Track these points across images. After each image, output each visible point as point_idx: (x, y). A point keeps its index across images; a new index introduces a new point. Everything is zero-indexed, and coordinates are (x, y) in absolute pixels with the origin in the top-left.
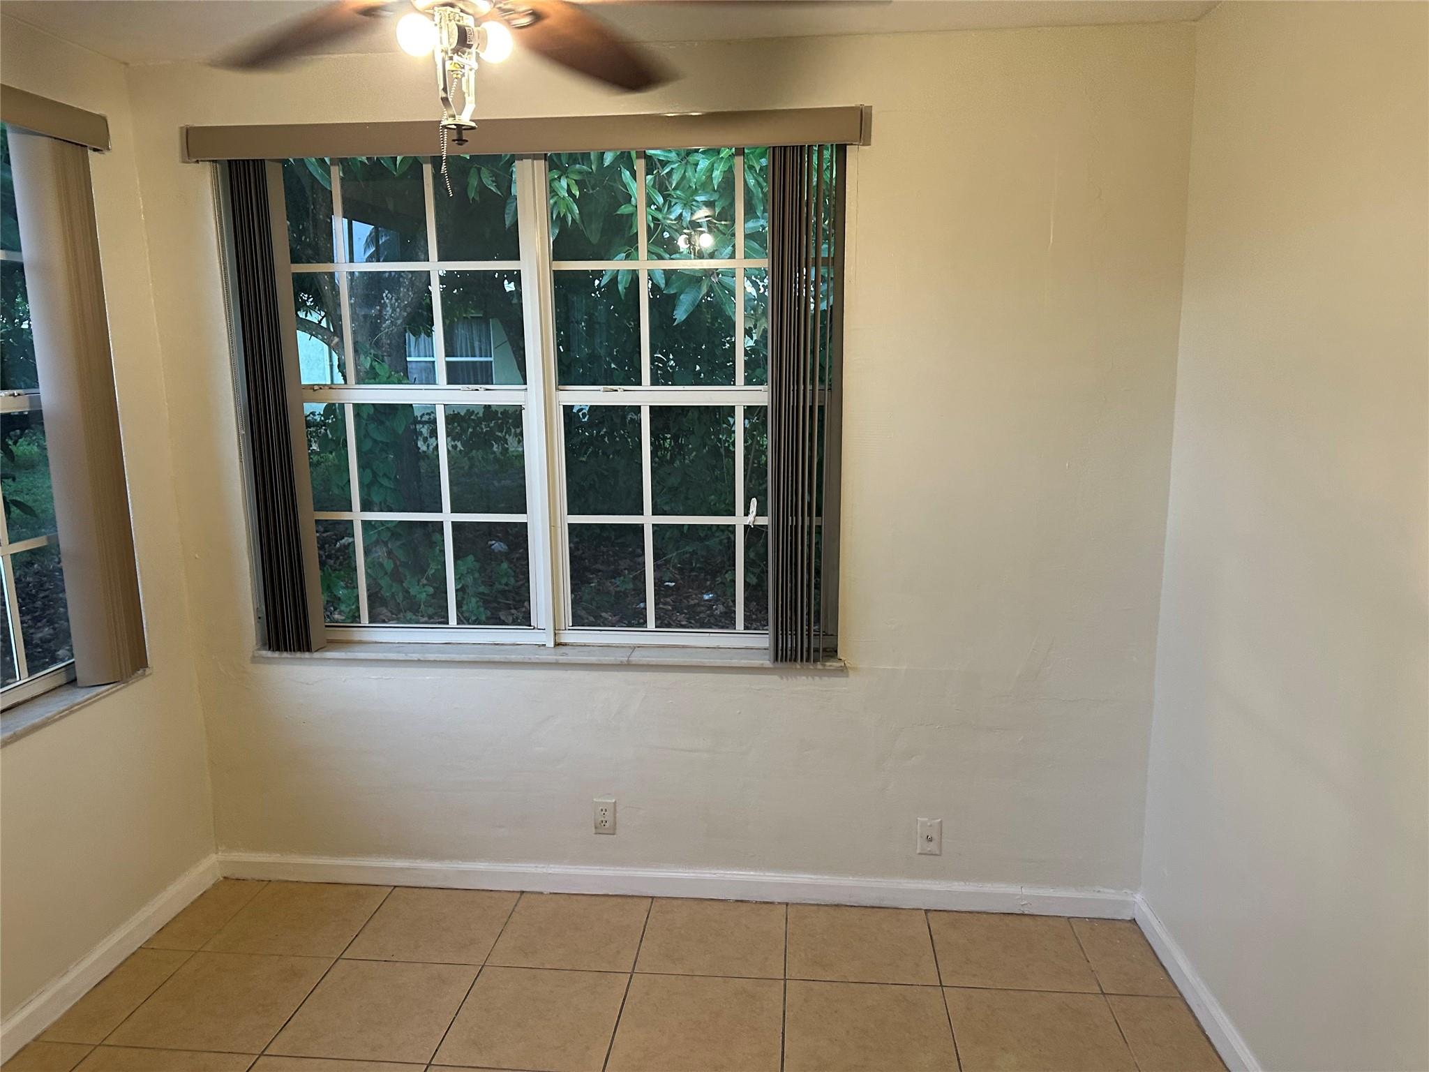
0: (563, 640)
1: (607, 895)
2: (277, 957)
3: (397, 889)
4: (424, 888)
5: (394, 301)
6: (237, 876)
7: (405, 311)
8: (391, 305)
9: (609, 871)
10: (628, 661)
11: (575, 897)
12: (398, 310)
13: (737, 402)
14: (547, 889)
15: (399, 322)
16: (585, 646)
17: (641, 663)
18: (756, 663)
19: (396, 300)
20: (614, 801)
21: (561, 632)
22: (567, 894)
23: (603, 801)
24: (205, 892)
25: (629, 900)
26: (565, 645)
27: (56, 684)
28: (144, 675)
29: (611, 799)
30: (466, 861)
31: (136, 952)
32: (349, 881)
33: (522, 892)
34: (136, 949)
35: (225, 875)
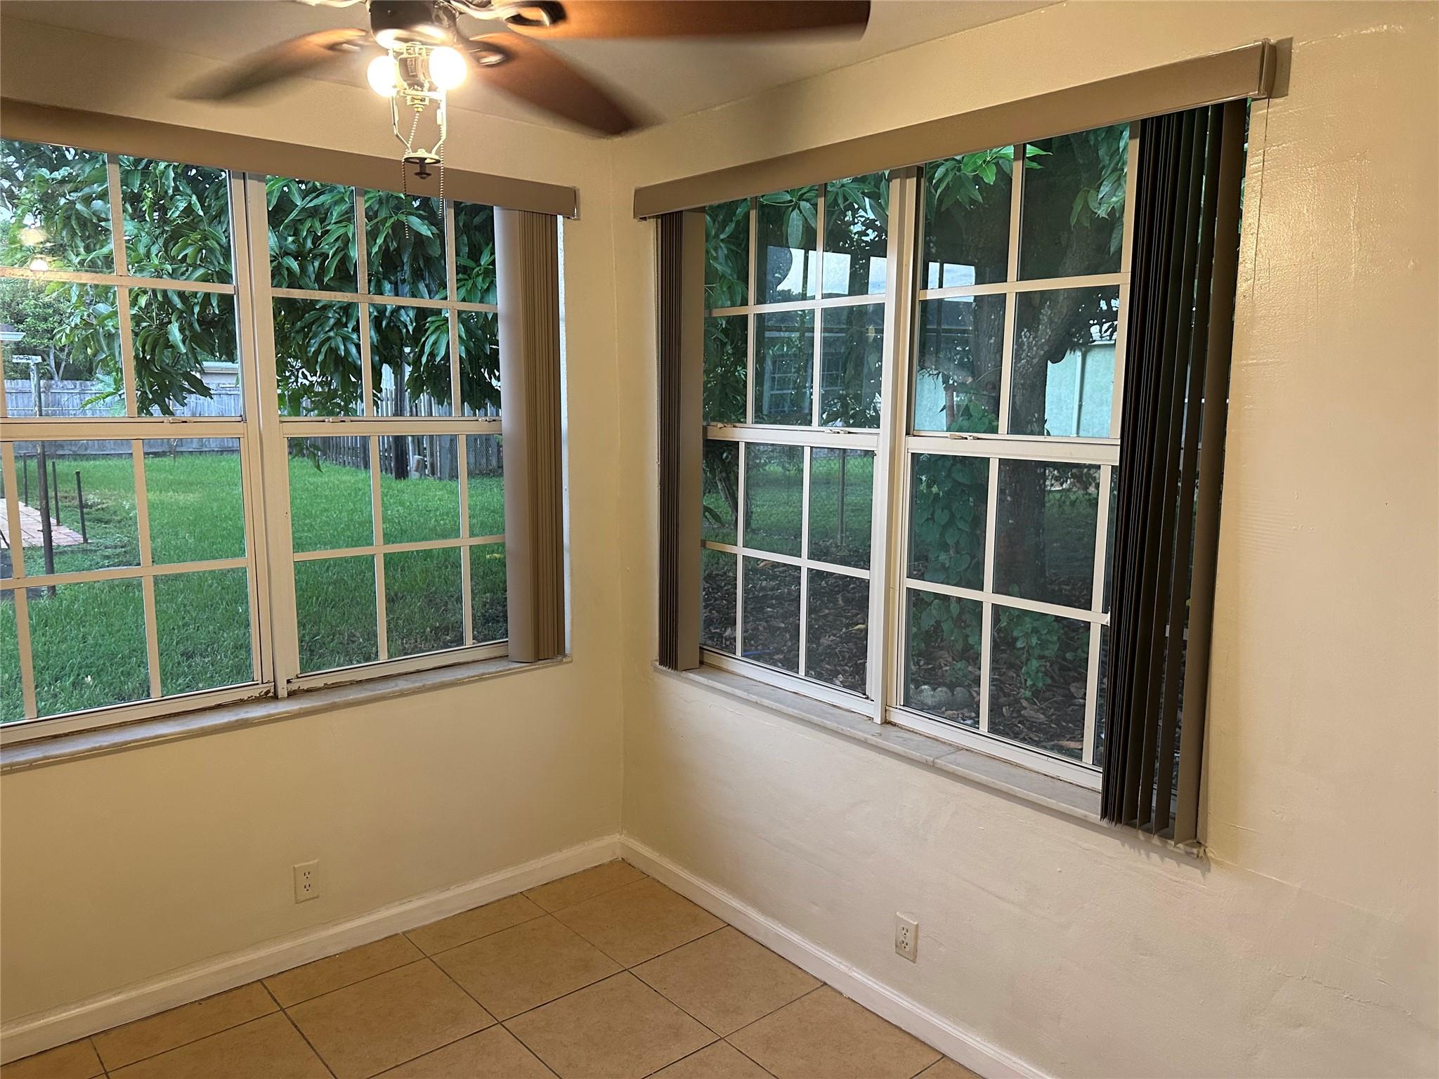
0: (893, 720)
1: (900, 1029)
2: (589, 945)
3: (729, 927)
4: (749, 937)
5: (1031, 339)
6: (630, 861)
7: (1042, 349)
8: (1029, 343)
9: (905, 1003)
10: (933, 762)
11: (868, 1014)
12: (1035, 348)
13: (1103, 460)
14: (847, 992)
15: (1035, 361)
16: (913, 732)
17: (945, 769)
18: (1079, 812)
19: (1034, 338)
20: (916, 923)
21: (891, 709)
22: (863, 1007)
23: (905, 918)
24: (600, 865)
25: (918, 1046)
26: (894, 725)
27: (492, 656)
28: (561, 662)
29: (914, 921)
30: (787, 927)
31: (515, 895)
32: (699, 903)
33: (825, 984)
34: (516, 892)
35: (625, 857)
